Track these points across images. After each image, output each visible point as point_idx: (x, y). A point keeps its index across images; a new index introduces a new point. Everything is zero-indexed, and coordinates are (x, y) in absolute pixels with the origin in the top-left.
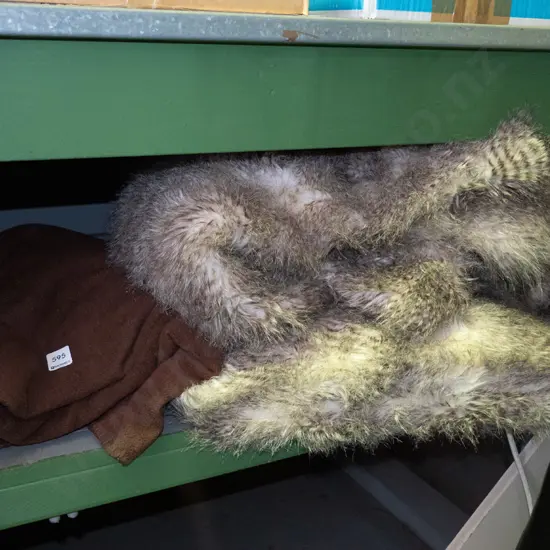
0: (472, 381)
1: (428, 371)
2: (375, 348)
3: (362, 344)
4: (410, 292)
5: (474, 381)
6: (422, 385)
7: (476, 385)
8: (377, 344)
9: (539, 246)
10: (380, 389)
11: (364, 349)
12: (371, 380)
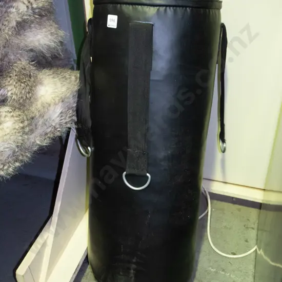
0: (58, 110)
1: (40, 115)
2: (13, 116)
3: (5, 117)
4: (16, 83)
5: (59, 110)
6: (40, 123)
7: (60, 112)
8: (12, 114)
9: (56, 35)
10: (27, 134)
11: (7, 119)
12: (21, 133)
